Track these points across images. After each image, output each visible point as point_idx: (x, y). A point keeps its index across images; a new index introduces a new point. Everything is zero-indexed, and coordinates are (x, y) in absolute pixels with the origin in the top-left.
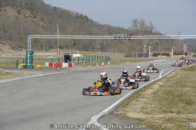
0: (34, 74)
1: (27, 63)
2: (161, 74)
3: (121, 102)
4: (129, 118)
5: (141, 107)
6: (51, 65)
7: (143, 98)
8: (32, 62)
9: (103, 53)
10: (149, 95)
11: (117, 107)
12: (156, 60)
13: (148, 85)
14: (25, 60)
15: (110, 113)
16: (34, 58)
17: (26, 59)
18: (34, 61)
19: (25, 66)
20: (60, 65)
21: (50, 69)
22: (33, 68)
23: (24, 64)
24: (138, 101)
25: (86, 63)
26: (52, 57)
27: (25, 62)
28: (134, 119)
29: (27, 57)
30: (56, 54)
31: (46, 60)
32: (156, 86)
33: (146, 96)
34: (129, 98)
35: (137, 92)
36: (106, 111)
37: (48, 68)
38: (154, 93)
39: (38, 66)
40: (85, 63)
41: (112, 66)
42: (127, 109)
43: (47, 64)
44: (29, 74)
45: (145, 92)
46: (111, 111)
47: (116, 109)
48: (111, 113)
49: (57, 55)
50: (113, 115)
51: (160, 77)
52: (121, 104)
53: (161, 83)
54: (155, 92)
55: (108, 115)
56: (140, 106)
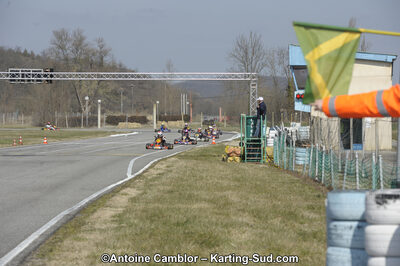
2: (130, 170)
3: (34, 242)
5: (88, 257)
7: (93, 230)
10: (105, 222)
12: (115, 133)
13: (100, 197)
32: (121, 201)
33: (97, 226)
34: (55, 231)
35: (74, 216)
38: (119, 219)
45: (96, 215)
51: (130, 176)
52: (35, 249)
53: (132, 192)
54: (119, 216)
56: (85, 253)
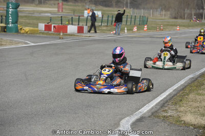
0: (19, 43)
1: (7, 23)
4: (186, 124)
6: (48, 28)
8: (16, 22)
9: (136, 11)
11: (163, 104)
14: (4, 17)
15: (152, 114)
16: (20, 14)
17: (7, 17)
18: (20, 20)
19: (5, 27)
20: (64, 29)
21: (46, 34)
22: (17, 31)
23: (3, 25)
24: (200, 95)
25: (107, 26)
26: (49, 15)
27: (4, 20)
28: (195, 126)
29: (7, 12)
30: (57, 9)
31: (40, 19)
36: (145, 109)
37: (43, 33)
39: (27, 29)
40: (104, 26)
41: (151, 33)
42: (182, 109)
43: (42, 26)
44: (11, 43)
46: (153, 110)
47: (162, 107)
48: (154, 114)
49: (58, 11)
50: (158, 117)
55: (149, 117)
